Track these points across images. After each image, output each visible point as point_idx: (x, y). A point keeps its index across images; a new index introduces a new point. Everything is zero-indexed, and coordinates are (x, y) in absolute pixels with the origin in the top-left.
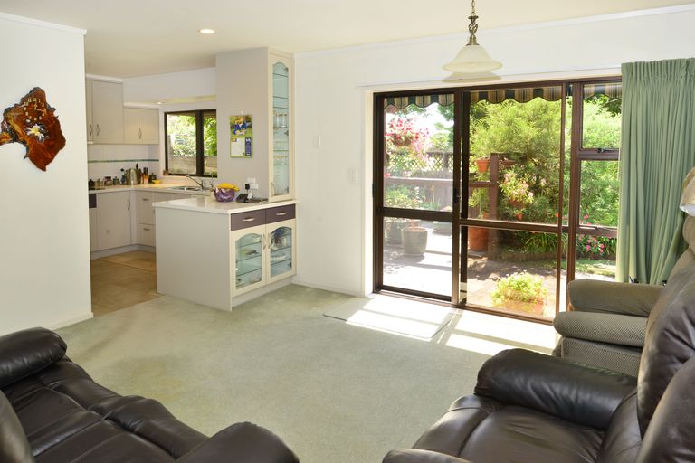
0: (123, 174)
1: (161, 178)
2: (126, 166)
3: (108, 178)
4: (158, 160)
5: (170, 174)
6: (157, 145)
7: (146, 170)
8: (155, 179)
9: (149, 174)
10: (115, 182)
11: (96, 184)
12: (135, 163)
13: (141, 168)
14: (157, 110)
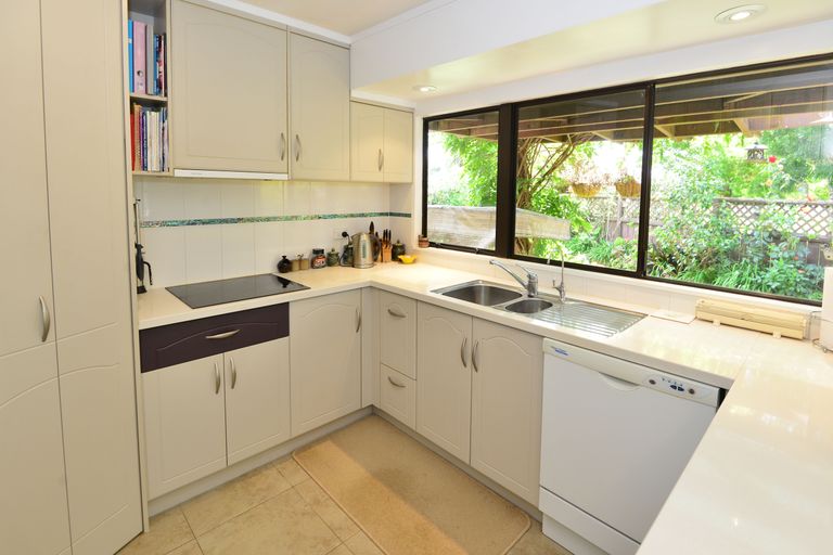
0: (346, 242)
1: (415, 252)
2: (351, 226)
3: (319, 253)
4: (409, 216)
5: (432, 245)
6: (407, 186)
7: (387, 234)
8: (403, 253)
9: (393, 241)
10: (331, 260)
11: (296, 266)
12: (368, 221)
13: (379, 230)
14: (412, 112)
